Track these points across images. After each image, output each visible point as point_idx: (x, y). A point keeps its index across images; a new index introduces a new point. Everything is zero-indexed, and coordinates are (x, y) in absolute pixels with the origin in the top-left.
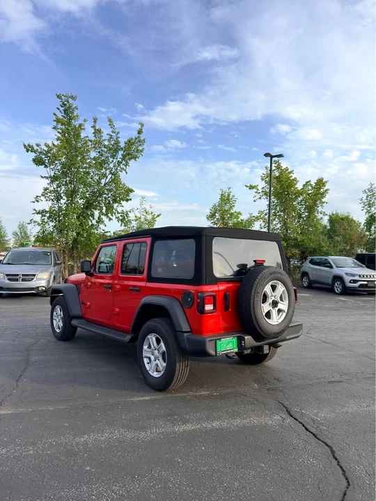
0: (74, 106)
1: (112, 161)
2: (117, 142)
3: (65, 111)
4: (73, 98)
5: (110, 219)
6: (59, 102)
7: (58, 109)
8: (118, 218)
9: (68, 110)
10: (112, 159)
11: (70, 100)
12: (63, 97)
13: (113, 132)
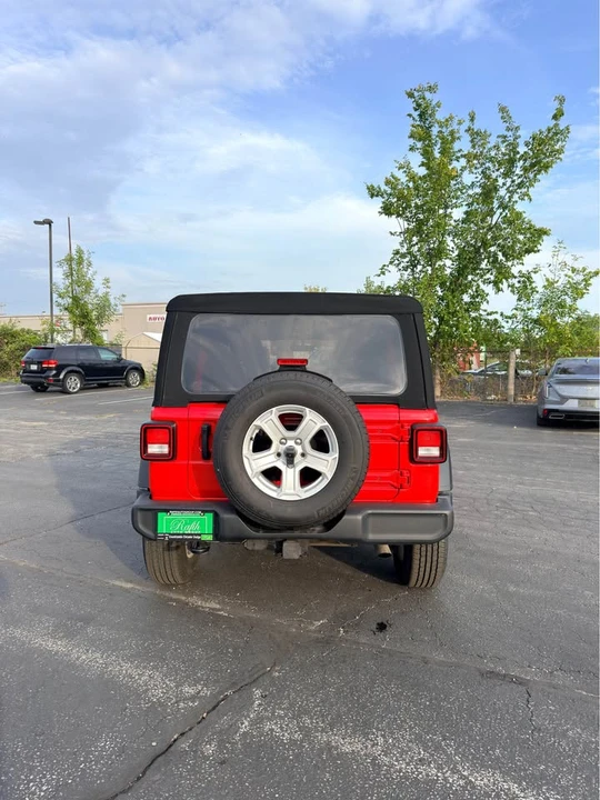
0: (434, 103)
1: (504, 184)
2: (513, 147)
3: (420, 116)
4: (431, 89)
5: (499, 290)
6: (410, 104)
7: (410, 115)
8: (513, 286)
9: (424, 113)
10: (503, 181)
11: (428, 95)
12: (416, 94)
13: (508, 129)
